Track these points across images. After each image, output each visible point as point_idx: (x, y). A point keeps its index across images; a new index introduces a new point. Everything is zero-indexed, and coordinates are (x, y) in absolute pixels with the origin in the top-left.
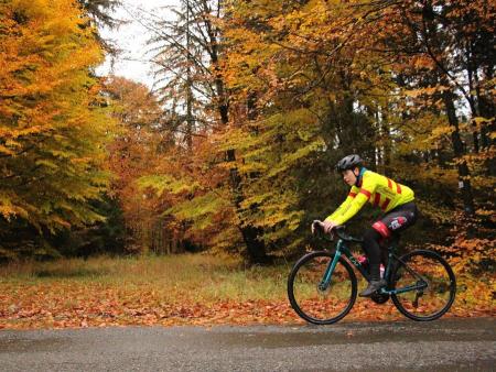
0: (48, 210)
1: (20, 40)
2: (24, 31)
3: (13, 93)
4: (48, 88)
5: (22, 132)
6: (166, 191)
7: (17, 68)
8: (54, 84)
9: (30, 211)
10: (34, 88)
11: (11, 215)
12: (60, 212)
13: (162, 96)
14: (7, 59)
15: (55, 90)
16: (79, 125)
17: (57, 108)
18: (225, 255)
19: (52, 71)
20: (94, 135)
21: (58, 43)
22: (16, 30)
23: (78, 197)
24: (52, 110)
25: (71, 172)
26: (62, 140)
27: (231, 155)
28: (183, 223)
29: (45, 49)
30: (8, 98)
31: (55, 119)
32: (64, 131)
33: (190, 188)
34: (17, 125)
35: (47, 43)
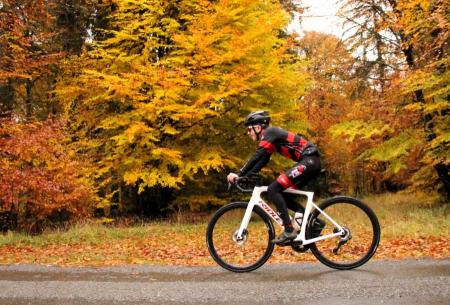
1: (214, 16)
2: (217, 8)
3: (212, 63)
4: (242, 54)
5: (223, 96)
6: (357, 137)
7: (214, 40)
8: (246, 49)
9: (236, 163)
10: (229, 56)
11: (220, 167)
13: (352, 45)
14: (206, 34)
15: (248, 54)
16: (272, 83)
17: (251, 70)
18: (420, 194)
19: (244, 38)
20: (286, 90)
22: (210, 8)
24: (247, 73)
26: (258, 98)
27: (419, 96)
29: (236, 21)
30: (209, 67)
31: (251, 80)
32: (259, 89)
34: (217, 88)
35: (238, 15)
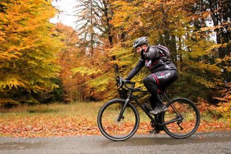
0: (33, 83)
1: (20, 6)
2: (22, 2)
3: (17, 30)
4: (33, 28)
5: (22, 48)
6: (85, 74)
8: (36, 26)
9: (25, 84)
10: (27, 28)
11: (18, 86)
12: (38, 84)
13: (80, 32)
15: (36, 29)
16: (47, 45)
17: (37, 37)
19: (35, 21)
21: (36, 8)
22: (18, 2)
23: (46, 77)
24: (35, 38)
25: (44, 66)
26: (39, 52)
27: (114, 58)
28: (93, 88)
29: (31, 11)
30: (16, 32)
31: (36, 42)
32: (40, 47)
33: (96, 73)
34: (19, 45)
35: (32, 8)
